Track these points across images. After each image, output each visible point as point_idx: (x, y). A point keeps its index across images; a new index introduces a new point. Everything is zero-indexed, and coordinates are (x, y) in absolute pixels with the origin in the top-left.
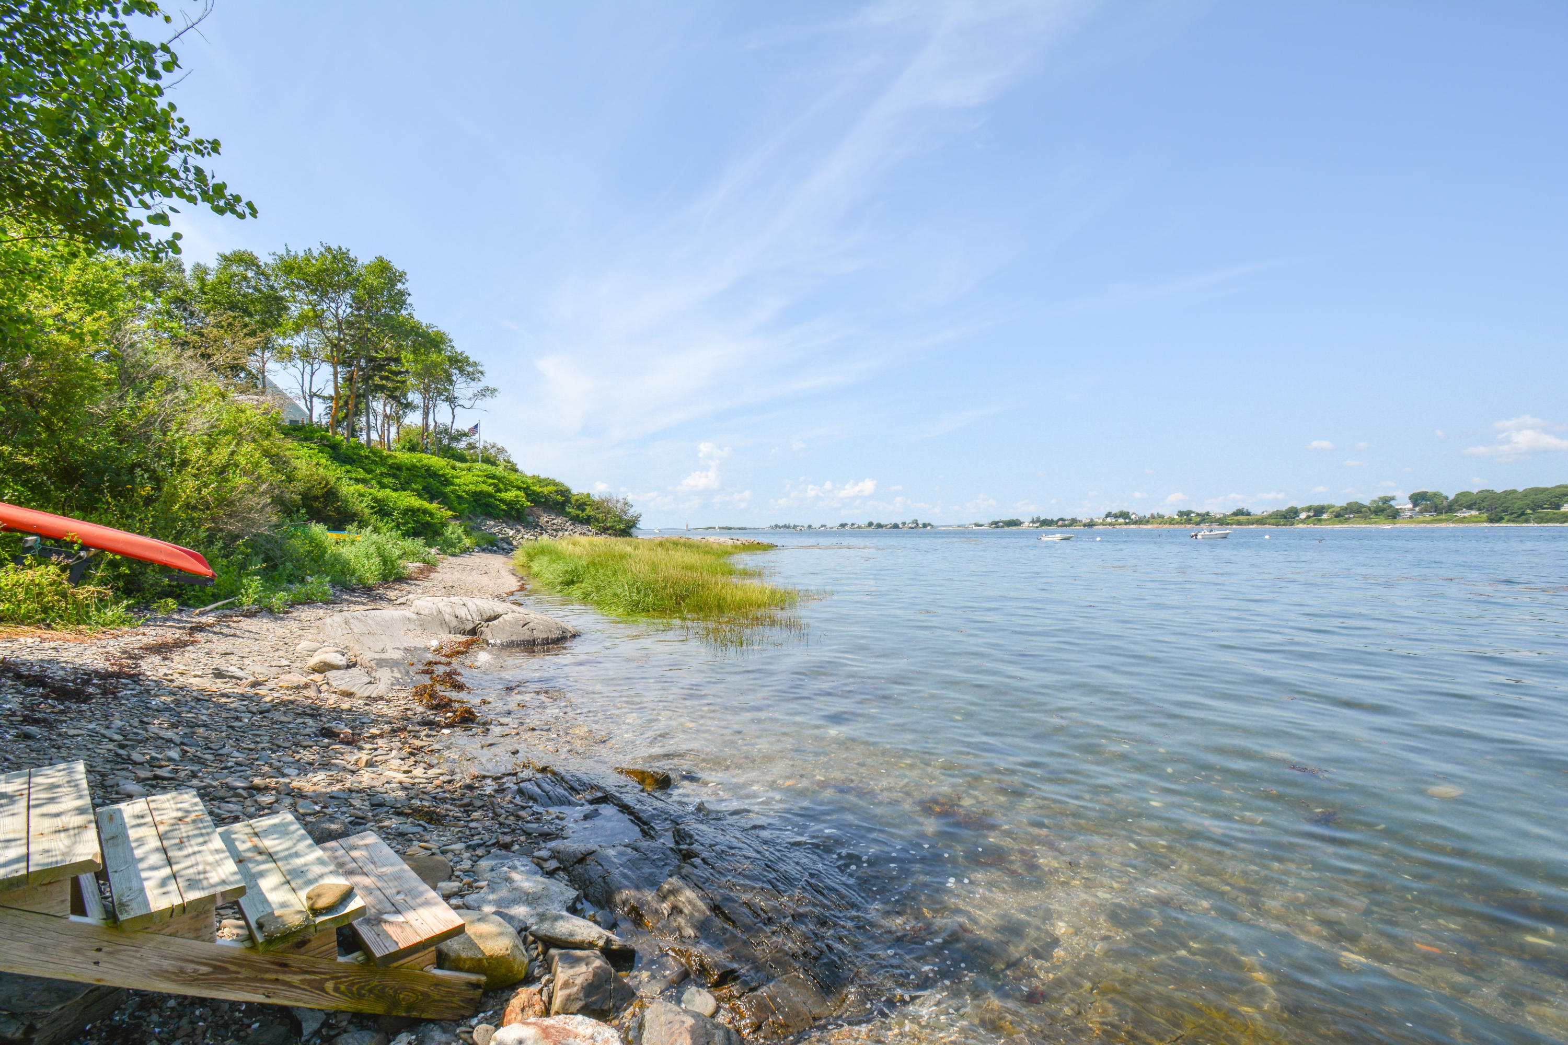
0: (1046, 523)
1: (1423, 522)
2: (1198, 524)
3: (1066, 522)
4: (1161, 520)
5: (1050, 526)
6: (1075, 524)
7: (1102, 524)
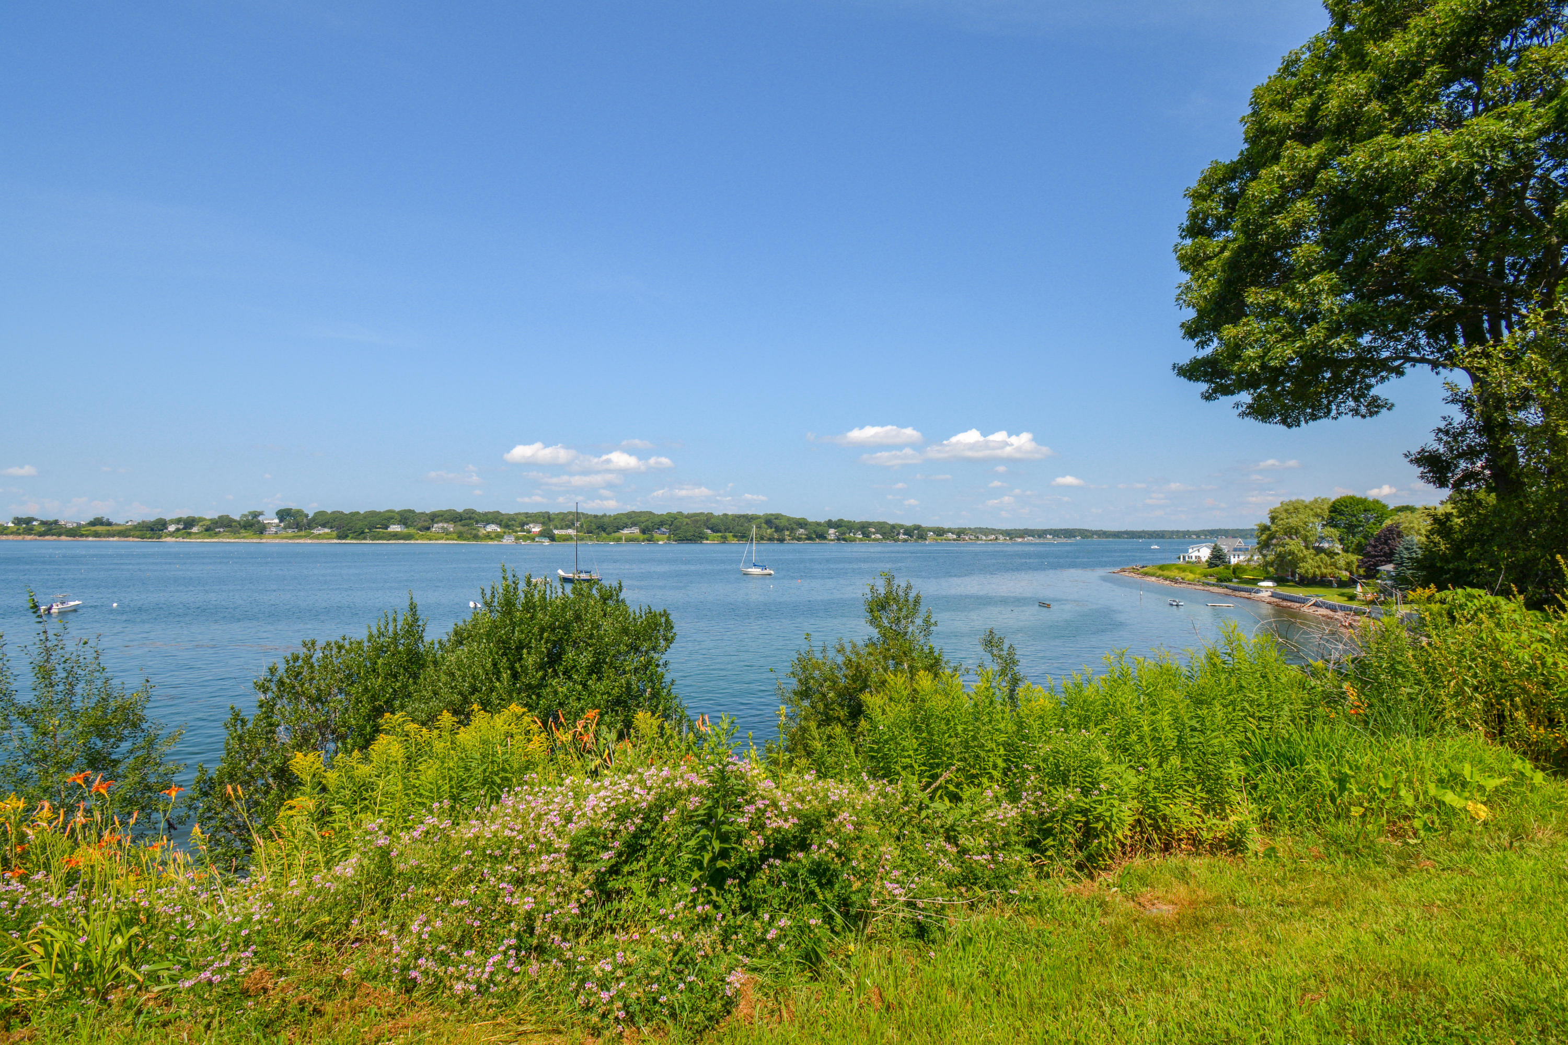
1: (286, 538)
2: (41, 534)
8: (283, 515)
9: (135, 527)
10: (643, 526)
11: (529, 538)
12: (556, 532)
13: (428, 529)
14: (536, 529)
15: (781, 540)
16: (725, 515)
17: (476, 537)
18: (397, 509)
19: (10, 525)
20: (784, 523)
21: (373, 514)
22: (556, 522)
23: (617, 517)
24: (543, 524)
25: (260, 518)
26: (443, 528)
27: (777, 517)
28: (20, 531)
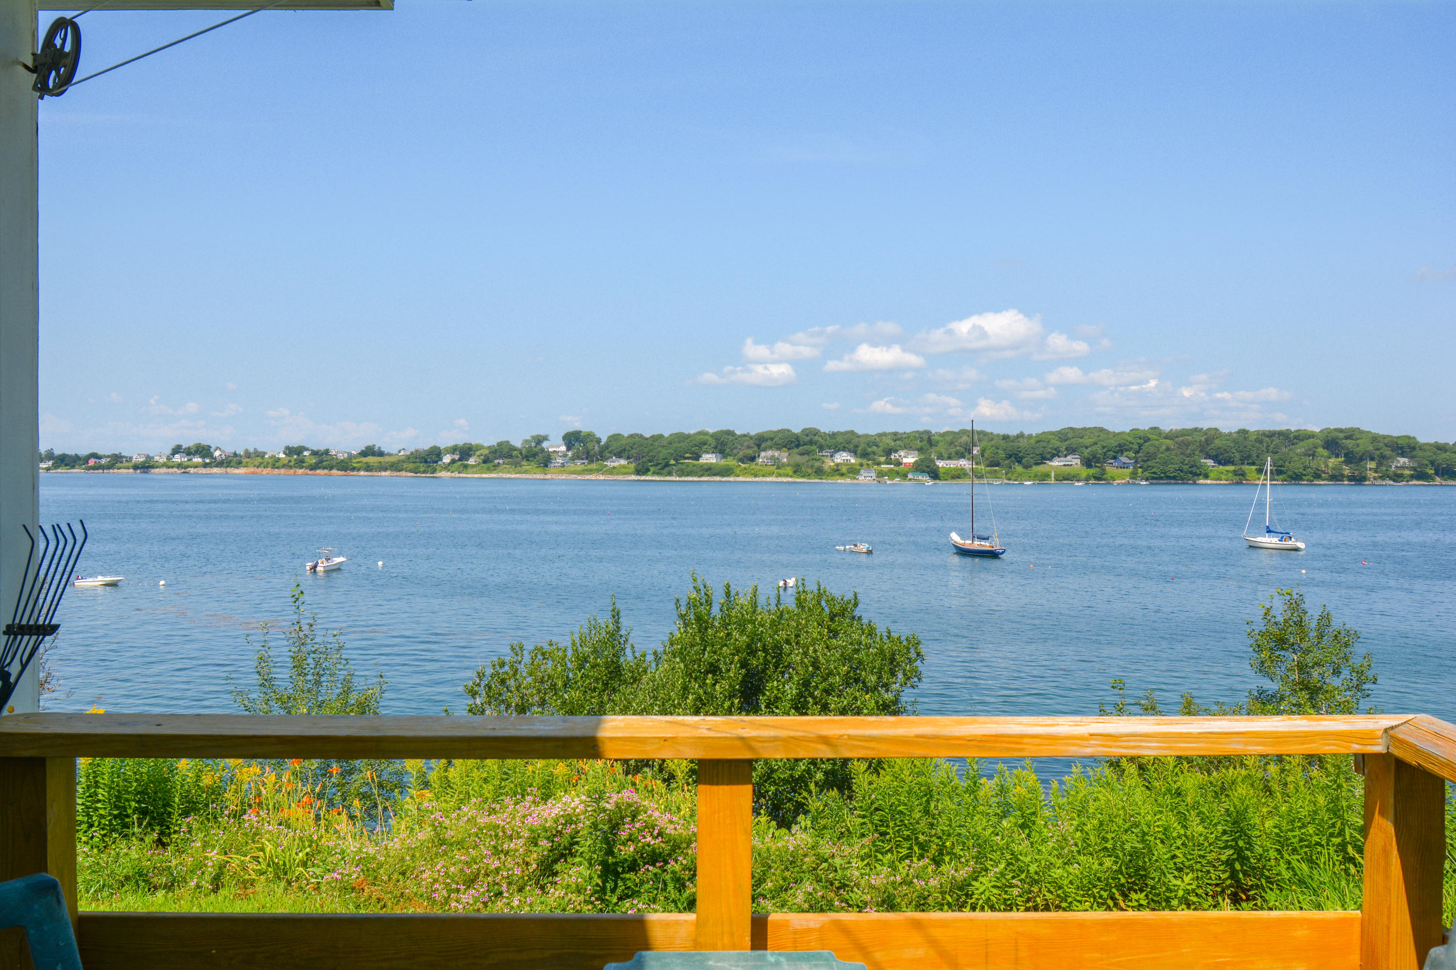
1: (574, 473)
2: (313, 468)
3: (103, 461)
4: (259, 460)
5: (73, 467)
6: (119, 465)
7: (165, 465)
8: (572, 439)
9: (408, 457)
10: (1086, 453)
11: (897, 473)
12: (940, 464)
13: (753, 459)
14: (910, 459)
15: (1359, 480)
16: (1243, 432)
17: (819, 472)
18: (711, 430)
19: (282, 456)
20: (1364, 445)
21: (681, 437)
22: (941, 448)
23: (1041, 439)
24: (920, 450)
25: (545, 445)
26: (772, 458)
27: (1351, 434)
28: (292, 464)
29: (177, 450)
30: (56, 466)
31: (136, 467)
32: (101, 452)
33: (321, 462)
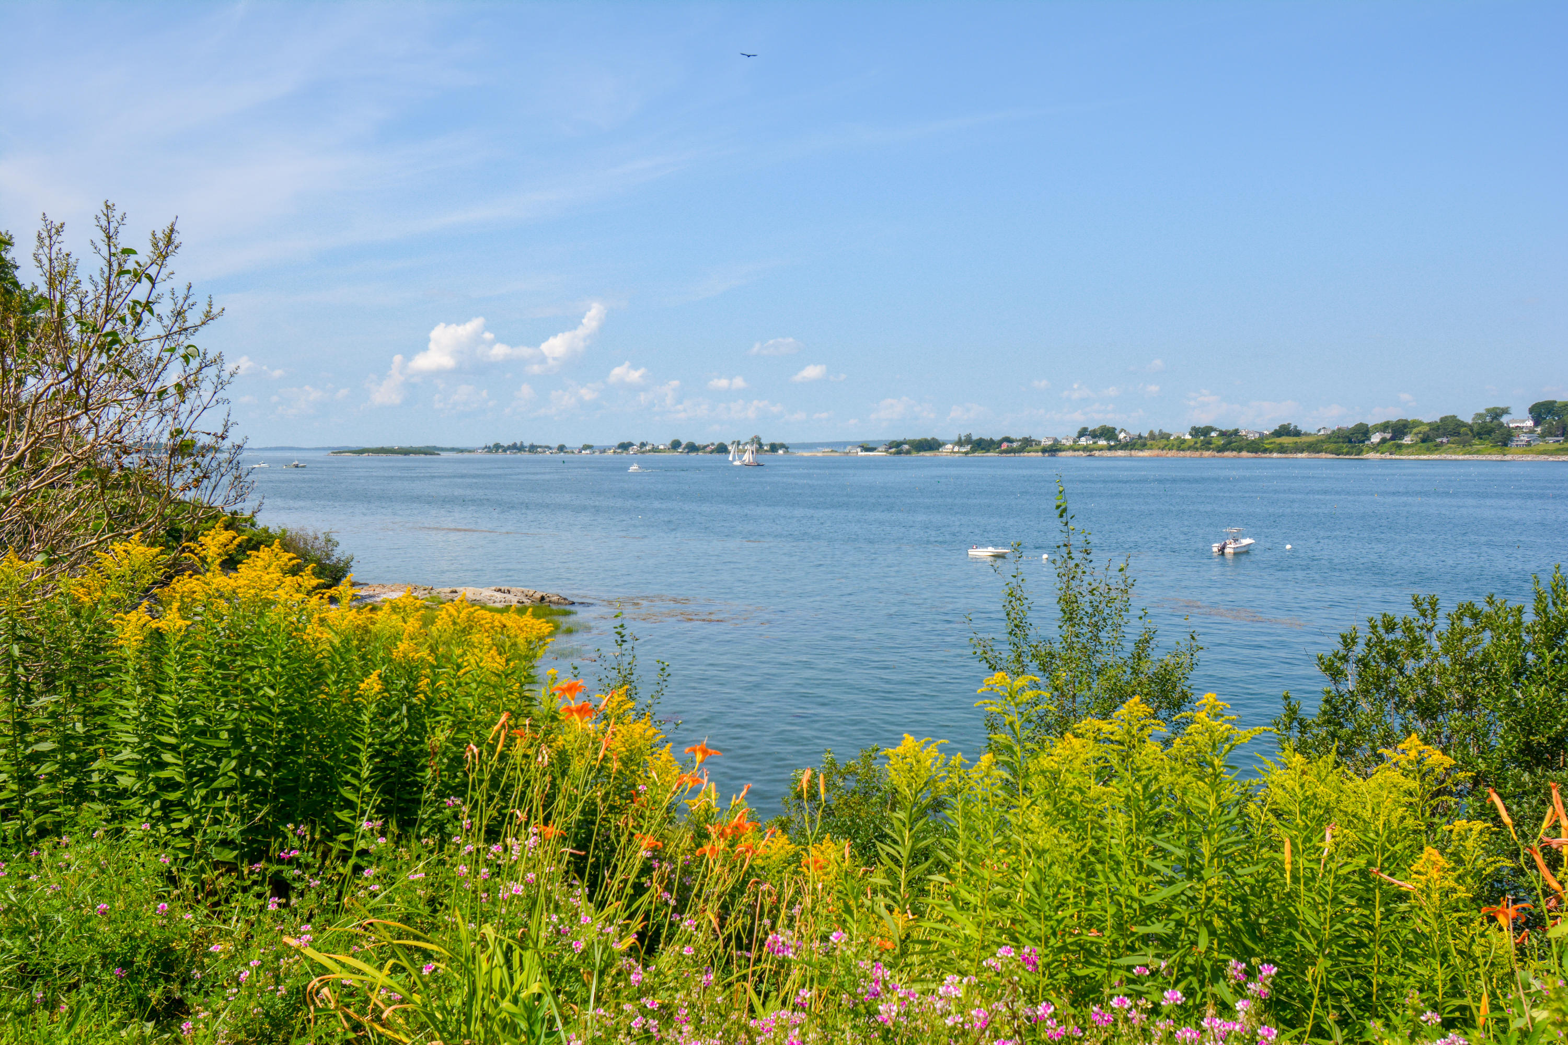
0: (981, 445)
1: (1545, 452)
2: (1221, 449)
3: (1015, 445)
4: (1164, 442)
5: (988, 451)
6: (1029, 448)
7: (1072, 449)
8: (1541, 412)
9: (1329, 437)
19: (1188, 437)
25: (1504, 419)
28: (1198, 445)
29: (1083, 433)
30: (973, 450)
31: (1044, 451)
32: (1013, 437)
33: (1230, 443)
